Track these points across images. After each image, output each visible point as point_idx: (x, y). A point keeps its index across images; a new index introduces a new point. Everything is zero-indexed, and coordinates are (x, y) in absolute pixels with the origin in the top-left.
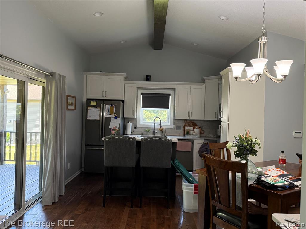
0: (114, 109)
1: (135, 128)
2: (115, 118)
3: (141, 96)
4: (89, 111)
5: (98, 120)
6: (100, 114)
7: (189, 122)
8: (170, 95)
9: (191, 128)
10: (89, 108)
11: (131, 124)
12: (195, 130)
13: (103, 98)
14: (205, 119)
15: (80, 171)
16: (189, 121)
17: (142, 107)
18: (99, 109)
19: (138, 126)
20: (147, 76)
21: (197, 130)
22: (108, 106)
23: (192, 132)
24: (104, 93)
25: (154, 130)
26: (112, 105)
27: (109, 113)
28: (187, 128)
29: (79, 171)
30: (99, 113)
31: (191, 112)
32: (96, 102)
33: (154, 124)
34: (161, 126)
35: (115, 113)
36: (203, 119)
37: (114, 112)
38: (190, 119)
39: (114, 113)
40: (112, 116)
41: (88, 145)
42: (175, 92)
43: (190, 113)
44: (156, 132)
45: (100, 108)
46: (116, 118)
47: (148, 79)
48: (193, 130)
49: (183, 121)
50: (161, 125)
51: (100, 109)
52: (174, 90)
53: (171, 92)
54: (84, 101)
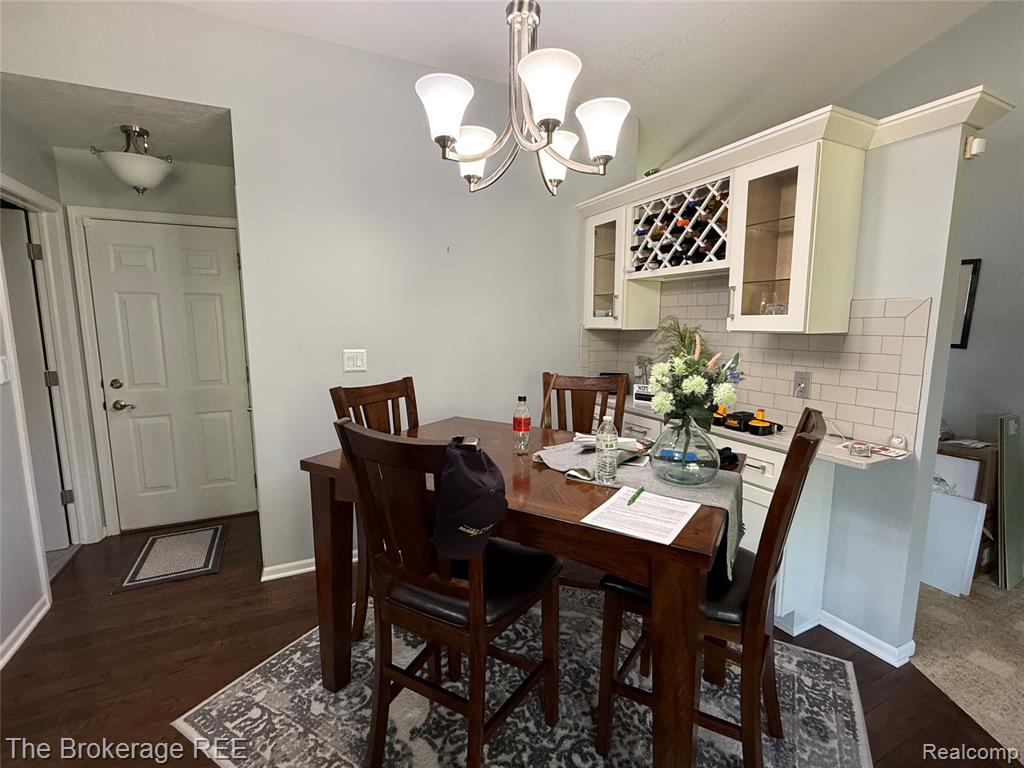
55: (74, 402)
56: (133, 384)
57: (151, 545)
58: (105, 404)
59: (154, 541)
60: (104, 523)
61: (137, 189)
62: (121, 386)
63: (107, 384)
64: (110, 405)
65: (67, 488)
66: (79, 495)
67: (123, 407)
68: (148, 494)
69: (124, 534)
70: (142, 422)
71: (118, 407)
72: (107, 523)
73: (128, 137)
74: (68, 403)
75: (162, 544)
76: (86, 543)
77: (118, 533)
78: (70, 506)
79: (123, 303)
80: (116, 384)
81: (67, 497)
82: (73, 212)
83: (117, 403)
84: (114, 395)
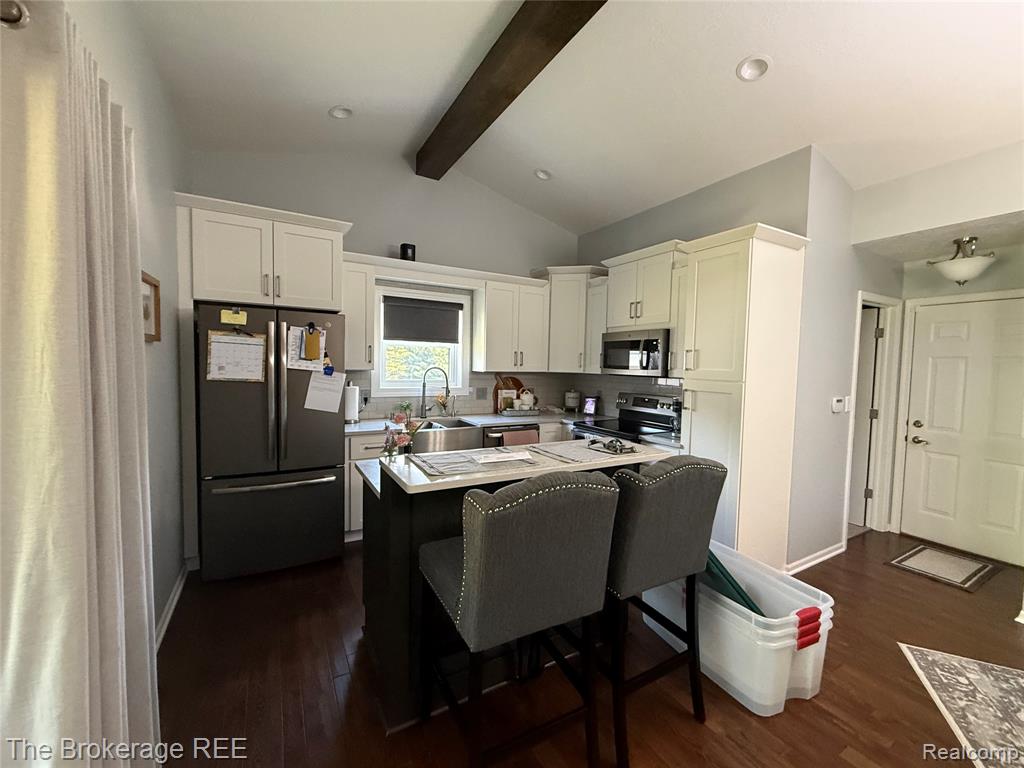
0: (322, 341)
1: (366, 400)
2: (326, 373)
3: (382, 305)
4: (214, 348)
5: (257, 383)
6: (266, 360)
7: (506, 378)
8: (460, 306)
9: (513, 393)
10: (215, 337)
11: (357, 388)
12: (524, 397)
13: (268, 301)
14: (551, 371)
15: (183, 576)
16: (504, 376)
17: (386, 338)
18: (260, 340)
19: (374, 394)
20: (404, 247)
21: (527, 398)
22: (296, 331)
23: (517, 403)
24: (273, 282)
25: (424, 402)
26: (311, 325)
27: (303, 356)
28: (504, 394)
29: (180, 577)
30: (261, 357)
31: (521, 353)
32: (245, 314)
33: (424, 386)
34: (448, 392)
35: (326, 355)
36: (545, 370)
37: (323, 352)
38: (520, 371)
39: (322, 355)
40: (317, 366)
41: (215, 478)
42: (472, 300)
43: (519, 357)
44: (430, 409)
45: (264, 336)
46: (331, 374)
47: (406, 252)
48: (518, 397)
49: (493, 376)
50: (447, 388)
51: (267, 341)
52: (471, 293)
53: (464, 300)
54: (181, 307)
55: (885, 432)
56: (931, 426)
57: (920, 551)
58: (906, 437)
59: (924, 549)
60: (889, 521)
61: (959, 283)
62: (922, 426)
63: (911, 423)
64: (910, 439)
65: (870, 487)
66: (876, 494)
67: (920, 442)
68: (927, 513)
69: (902, 535)
70: (932, 456)
71: (916, 441)
72: (892, 521)
73: (959, 247)
74: (881, 432)
75: (928, 552)
76: (874, 529)
77: (898, 532)
78: (869, 499)
79: (935, 366)
80: (917, 424)
81: (868, 494)
82: (909, 304)
83: (916, 438)
84: (914, 432)
